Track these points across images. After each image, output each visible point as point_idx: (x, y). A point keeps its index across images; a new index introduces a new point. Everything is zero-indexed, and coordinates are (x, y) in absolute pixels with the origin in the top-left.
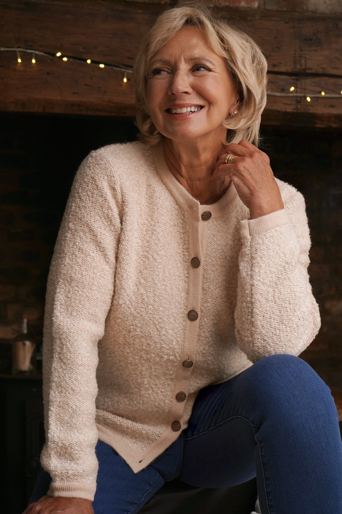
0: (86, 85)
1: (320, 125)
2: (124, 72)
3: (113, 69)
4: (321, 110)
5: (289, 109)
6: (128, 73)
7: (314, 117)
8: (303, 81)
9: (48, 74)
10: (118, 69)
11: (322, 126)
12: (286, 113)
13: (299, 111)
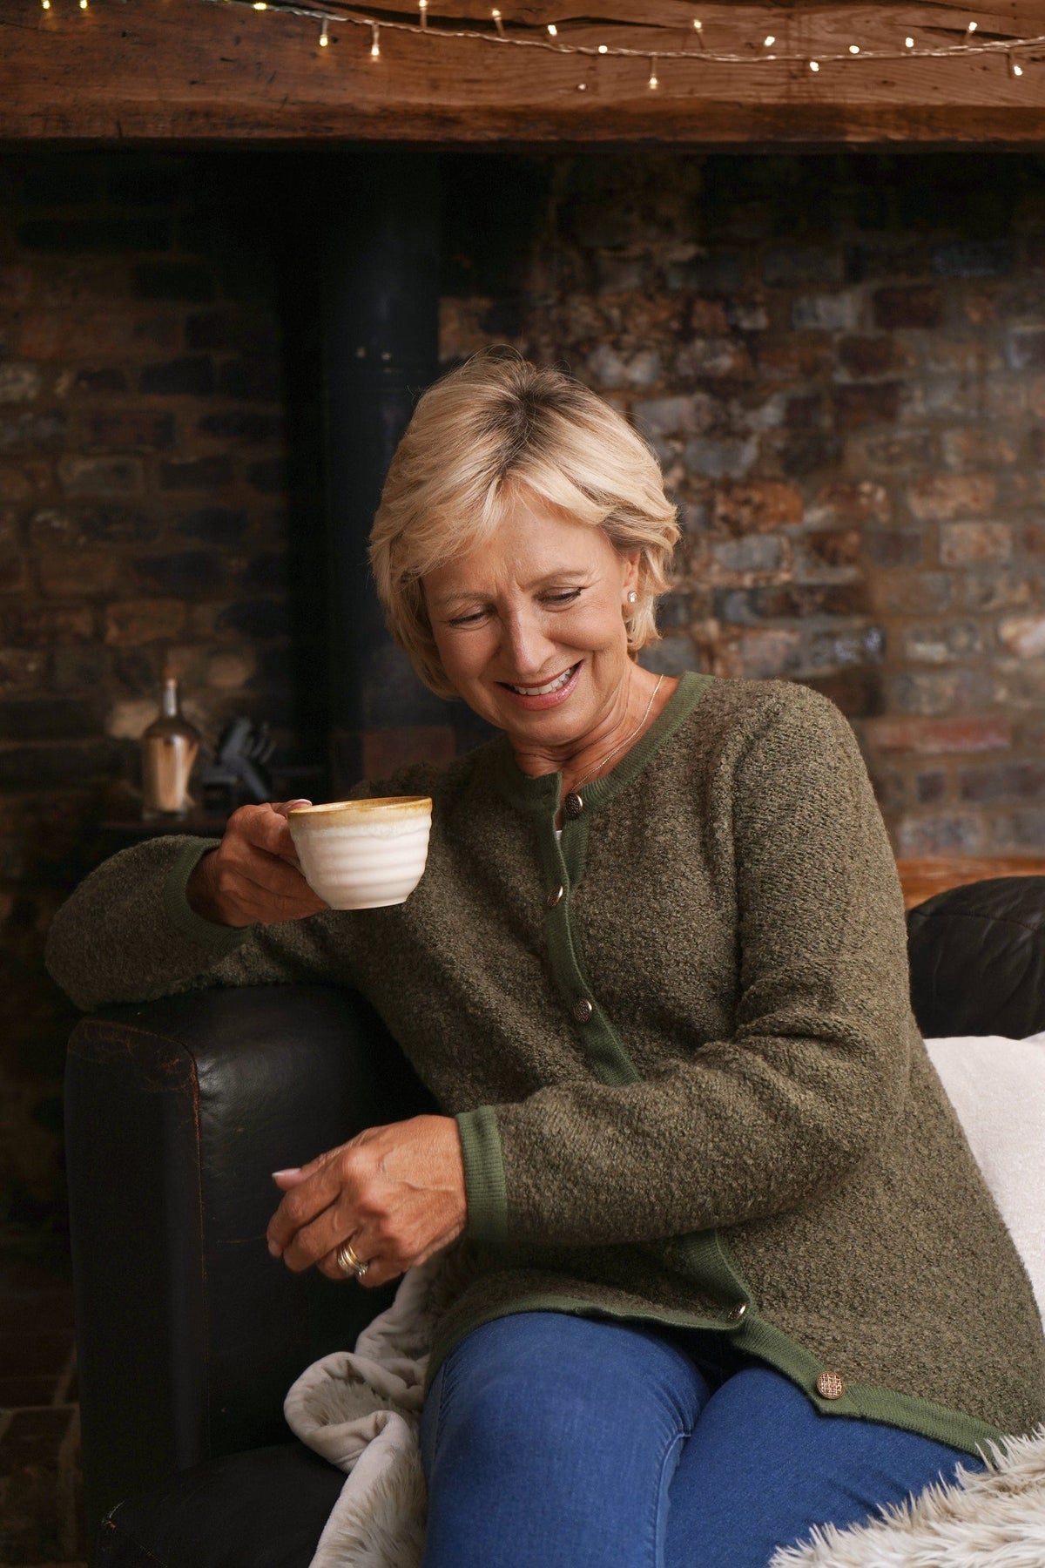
0: (223, 59)
1: (856, 137)
2: (322, 19)
3: (292, 13)
4: (857, 96)
5: (769, 98)
6: (332, 23)
7: (837, 115)
8: (805, 18)
9: (124, 35)
10: (307, 13)
11: (864, 139)
12: (760, 109)
13: (795, 102)
